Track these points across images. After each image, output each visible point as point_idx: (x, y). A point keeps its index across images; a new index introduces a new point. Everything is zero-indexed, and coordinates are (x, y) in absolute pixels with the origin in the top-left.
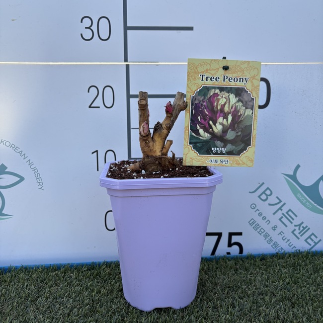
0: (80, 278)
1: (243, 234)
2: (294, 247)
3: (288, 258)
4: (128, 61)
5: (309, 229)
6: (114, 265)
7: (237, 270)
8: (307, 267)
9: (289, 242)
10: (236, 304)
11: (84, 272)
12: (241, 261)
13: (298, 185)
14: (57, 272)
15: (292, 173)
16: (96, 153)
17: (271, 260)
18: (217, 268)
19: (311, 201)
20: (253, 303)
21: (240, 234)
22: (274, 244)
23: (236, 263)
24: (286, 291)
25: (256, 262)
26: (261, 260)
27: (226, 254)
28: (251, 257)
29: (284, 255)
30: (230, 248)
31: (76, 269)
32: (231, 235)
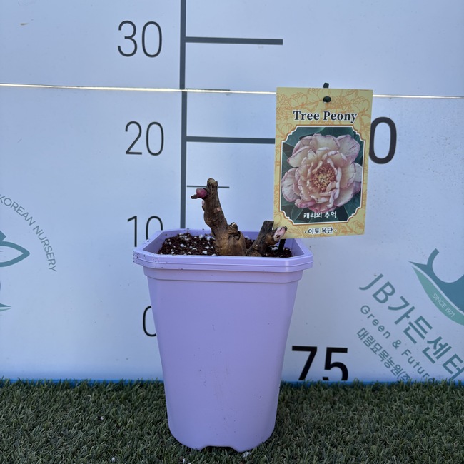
0: (100, 402)
1: (348, 351)
2: (427, 374)
3: (415, 390)
4: (186, 87)
5: (450, 348)
6: (152, 386)
7: (334, 404)
8: (442, 405)
9: (418, 367)
10: (325, 454)
11: (108, 394)
12: (343, 391)
13: (434, 281)
14: (68, 391)
15: (425, 262)
16: (134, 220)
17: (389, 391)
18: (305, 399)
19: (453, 305)
20: (352, 454)
21: (344, 350)
22: (396, 369)
23: (334, 393)
24: (405, 439)
25: (365, 392)
26: (373, 391)
27: (322, 379)
28: (359, 386)
29: (409, 385)
30: (328, 371)
31: (96, 388)
32: (330, 351)
